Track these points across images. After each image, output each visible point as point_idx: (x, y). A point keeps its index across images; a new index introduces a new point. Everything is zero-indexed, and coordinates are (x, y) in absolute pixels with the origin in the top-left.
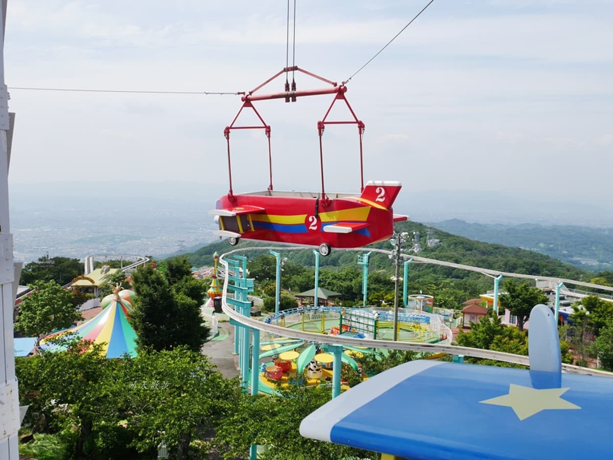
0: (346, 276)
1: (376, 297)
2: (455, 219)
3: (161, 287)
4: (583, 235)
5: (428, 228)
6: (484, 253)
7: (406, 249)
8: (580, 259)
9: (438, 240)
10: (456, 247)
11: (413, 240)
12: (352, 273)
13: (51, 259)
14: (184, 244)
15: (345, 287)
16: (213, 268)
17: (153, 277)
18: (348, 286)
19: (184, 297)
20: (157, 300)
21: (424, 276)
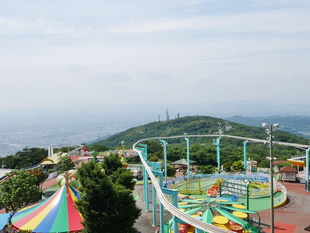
0: (192, 150)
1: (227, 165)
2: (237, 116)
3: (102, 180)
4: (302, 120)
5: (226, 121)
6: (255, 132)
7: (215, 132)
8: (302, 132)
9: (231, 127)
10: (241, 130)
11: (218, 127)
12: (196, 148)
13: (29, 149)
14: (100, 135)
15: (192, 156)
16: (121, 150)
17: (95, 171)
18: (194, 155)
19: (121, 187)
20: (99, 190)
21: (226, 146)
